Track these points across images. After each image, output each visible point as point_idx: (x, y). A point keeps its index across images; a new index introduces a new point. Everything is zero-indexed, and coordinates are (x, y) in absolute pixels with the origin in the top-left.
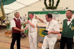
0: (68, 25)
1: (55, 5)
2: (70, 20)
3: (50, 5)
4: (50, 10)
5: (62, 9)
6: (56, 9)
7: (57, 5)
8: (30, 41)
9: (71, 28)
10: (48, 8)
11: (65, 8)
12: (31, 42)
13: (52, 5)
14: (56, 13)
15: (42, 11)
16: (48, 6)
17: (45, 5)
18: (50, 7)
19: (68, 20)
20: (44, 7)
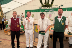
0: (59, 21)
1: (50, 3)
2: (61, 17)
3: (45, 3)
4: (46, 8)
5: (57, 6)
6: (51, 7)
7: (52, 3)
8: (27, 37)
9: (62, 24)
10: (44, 6)
11: (60, 5)
12: (28, 39)
13: (47, 3)
14: (52, 10)
15: (38, 9)
16: (44, 4)
17: (40, 3)
18: (45, 5)
19: (59, 17)
20: (40, 5)
